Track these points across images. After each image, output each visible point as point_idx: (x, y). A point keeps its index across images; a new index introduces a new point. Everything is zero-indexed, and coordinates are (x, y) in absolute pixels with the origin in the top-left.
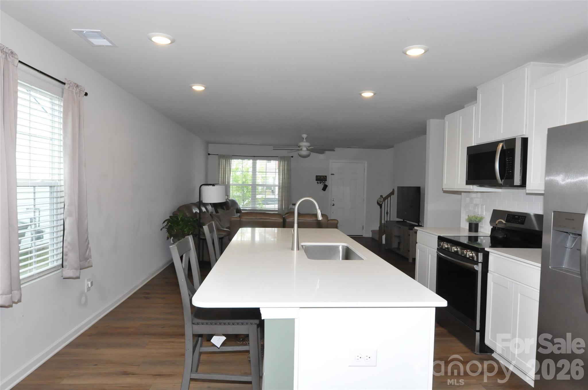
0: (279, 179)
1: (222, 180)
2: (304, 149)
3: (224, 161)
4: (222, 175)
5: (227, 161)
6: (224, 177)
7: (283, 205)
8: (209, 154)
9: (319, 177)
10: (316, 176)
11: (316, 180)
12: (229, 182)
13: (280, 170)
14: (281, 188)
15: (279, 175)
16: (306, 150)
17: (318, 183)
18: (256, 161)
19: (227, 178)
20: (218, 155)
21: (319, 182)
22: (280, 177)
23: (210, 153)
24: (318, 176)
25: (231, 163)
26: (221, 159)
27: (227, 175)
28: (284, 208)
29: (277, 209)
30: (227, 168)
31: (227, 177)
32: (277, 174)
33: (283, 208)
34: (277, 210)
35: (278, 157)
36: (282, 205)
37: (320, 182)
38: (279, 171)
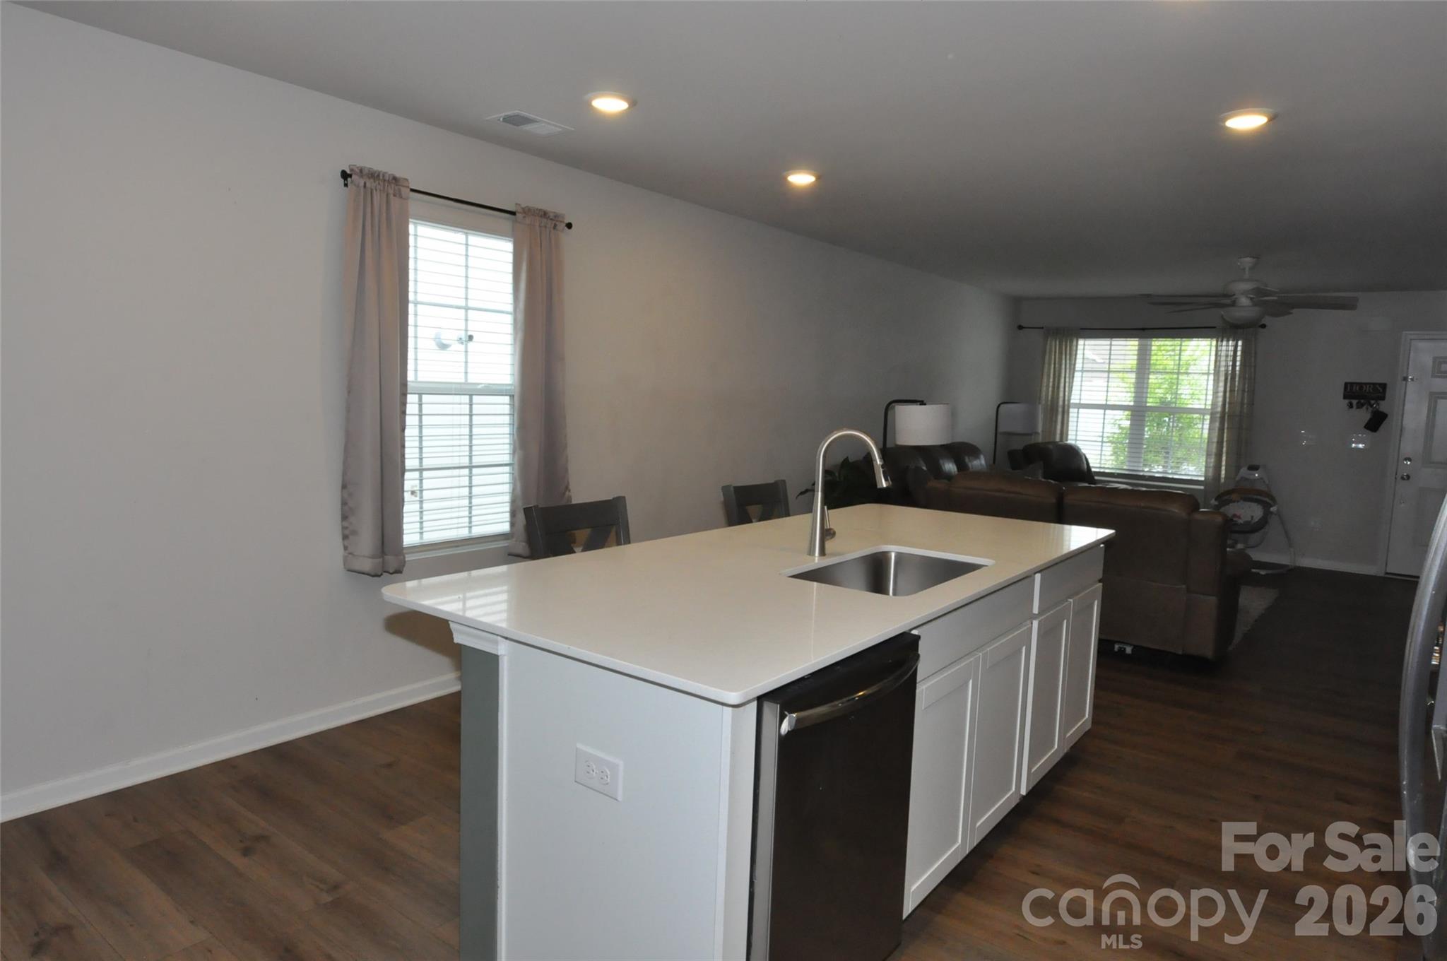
0: (1215, 393)
1: (1050, 393)
2: (1244, 301)
3: (1058, 343)
4: (1051, 380)
5: (1064, 343)
6: (1056, 388)
7: (1220, 467)
8: (1020, 327)
9: (1356, 388)
10: (1346, 384)
11: (1345, 397)
12: (1066, 398)
13: (1219, 367)
14: (1218, 420)
15: (1216, 381)
16: (1251, 304)
17: (1351, 406)
18: (1149, 343)
19: (1062, 389)
20: (1042, 328)
21: (1354, 402)
22: (1218, 387)
23: (1023, 325)
24: (1352, 384)
25: (1076, 350)
26: (1049, 340)
27: (1062, 380)
28: (1225, 478)
29: (1203, 479)
30: (1064, 361)
31: (1062, 385)
32: (1211, 377)
33: (1220, 475)
34: (1201, 481)
35: (1214, 327)
36: (1218, 467)
37: (1357, 403)
38: (1217, 369)
